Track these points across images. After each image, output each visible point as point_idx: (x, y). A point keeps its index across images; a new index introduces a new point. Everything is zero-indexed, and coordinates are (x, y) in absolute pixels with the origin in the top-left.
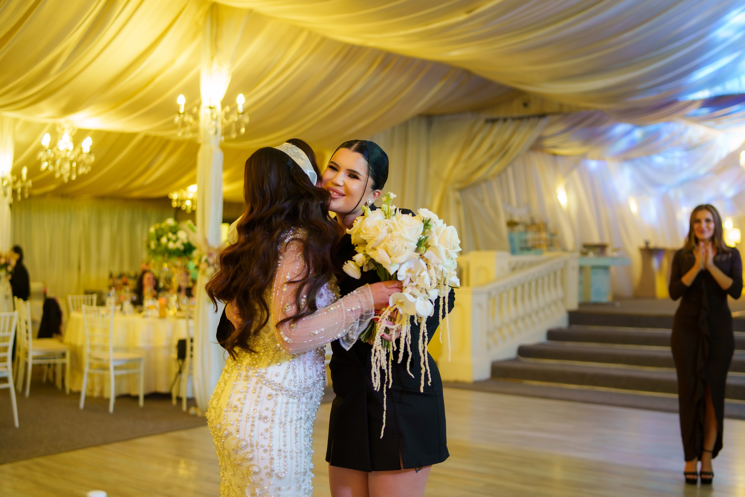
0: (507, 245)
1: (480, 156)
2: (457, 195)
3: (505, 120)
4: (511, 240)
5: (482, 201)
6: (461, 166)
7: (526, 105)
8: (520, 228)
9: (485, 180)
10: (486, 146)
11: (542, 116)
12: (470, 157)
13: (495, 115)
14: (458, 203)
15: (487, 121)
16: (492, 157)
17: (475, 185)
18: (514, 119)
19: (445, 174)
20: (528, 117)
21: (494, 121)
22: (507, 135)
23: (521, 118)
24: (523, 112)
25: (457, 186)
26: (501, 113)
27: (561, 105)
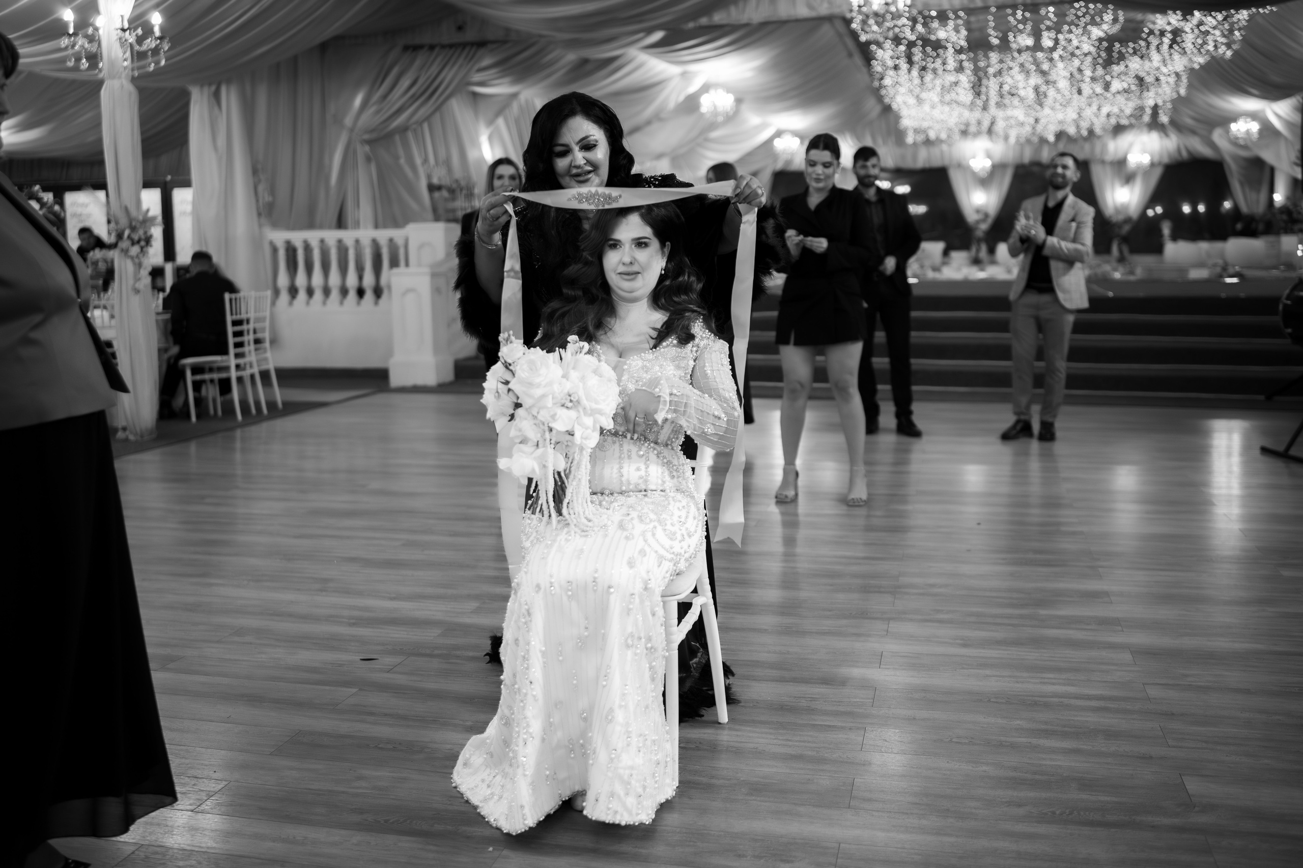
0: (430, 214)
1: (398, 96)
2: (367, 148)
3: (432, 47)
4: (435, 210)
5: (397, 158)
6: (371, 110)
7: (460, 28)
8: (445, 193)
9: (403, 130)
10: (405, 83)
11: (481, 44)
12: (385, 97)
13: (418, 41)
14: (368, 159)
15: (406, 48)
16: (415, 98)
17: (389, 136)
18: (443, 47)
19: (348, 121)
20: (464, 45)
21: (416, 48)
22: (434, 69)
23: (451, 46)
24: (457, 38)
25: (366, 137)
26: (426, 38)
27: (508, 30)
